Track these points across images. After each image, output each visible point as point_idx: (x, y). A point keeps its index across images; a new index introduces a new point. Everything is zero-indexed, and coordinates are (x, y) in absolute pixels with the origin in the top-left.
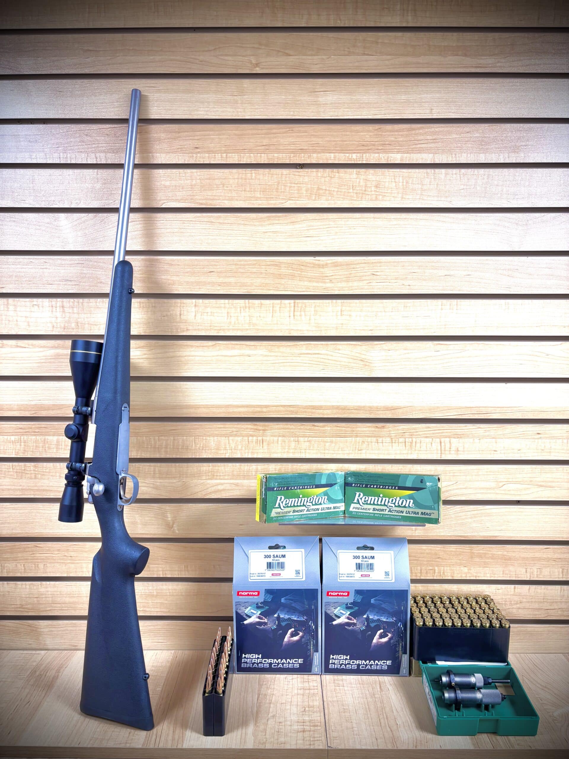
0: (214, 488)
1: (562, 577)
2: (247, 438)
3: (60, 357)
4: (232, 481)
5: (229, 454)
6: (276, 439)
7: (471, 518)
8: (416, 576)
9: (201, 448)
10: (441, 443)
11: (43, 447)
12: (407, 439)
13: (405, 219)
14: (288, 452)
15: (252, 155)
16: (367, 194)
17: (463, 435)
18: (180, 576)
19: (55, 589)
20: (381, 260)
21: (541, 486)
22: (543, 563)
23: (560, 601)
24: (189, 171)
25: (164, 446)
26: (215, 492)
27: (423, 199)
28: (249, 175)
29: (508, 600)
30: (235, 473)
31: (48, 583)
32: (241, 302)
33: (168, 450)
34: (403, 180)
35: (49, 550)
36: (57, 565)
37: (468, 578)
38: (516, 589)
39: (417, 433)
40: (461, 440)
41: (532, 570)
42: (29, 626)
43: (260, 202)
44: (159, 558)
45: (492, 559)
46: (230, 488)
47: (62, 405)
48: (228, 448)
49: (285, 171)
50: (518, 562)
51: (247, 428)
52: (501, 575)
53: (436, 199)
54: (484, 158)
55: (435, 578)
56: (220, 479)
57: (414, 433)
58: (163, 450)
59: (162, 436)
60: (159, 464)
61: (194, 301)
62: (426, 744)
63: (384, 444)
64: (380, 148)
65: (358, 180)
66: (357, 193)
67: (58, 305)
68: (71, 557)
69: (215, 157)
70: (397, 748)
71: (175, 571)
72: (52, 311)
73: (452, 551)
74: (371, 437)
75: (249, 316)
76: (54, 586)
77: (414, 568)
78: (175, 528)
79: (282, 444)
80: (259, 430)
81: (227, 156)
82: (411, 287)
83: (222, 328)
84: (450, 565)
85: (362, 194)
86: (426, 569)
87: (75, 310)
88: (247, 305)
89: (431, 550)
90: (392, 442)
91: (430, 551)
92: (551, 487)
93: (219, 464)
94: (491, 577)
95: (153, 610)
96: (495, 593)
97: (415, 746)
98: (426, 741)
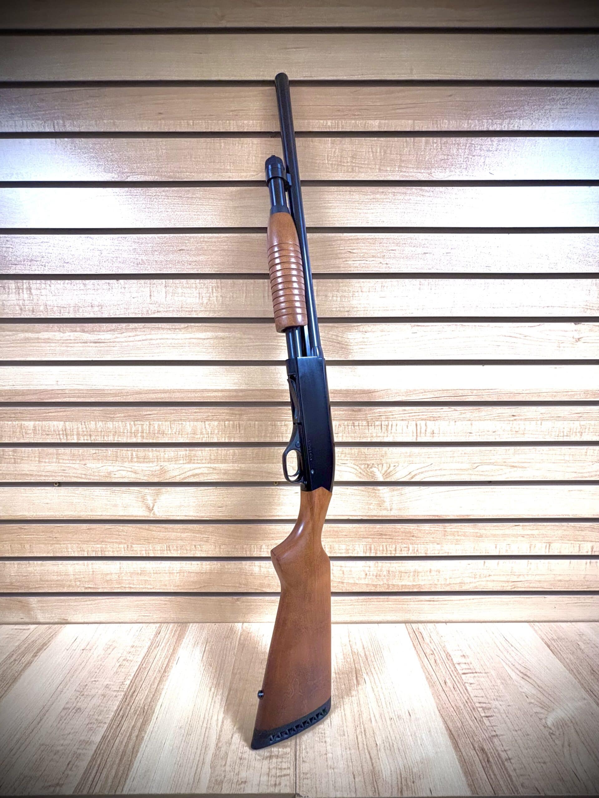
0: (193, 471)
2: (222, 423)
3: (32, 341)
4: (209, 465)
5: (205, 439)
6: (253, 423)
8: (391, 553)
9: (177, 433)
10: (416, 425)
11: (20, 432)
12: (383, 422)
13: (383, 192)
14: (265, 436)
15: (220, 121)
16: (344, 166)
17: (439, 417)
18: (162, 556)
19: (43, 568)
20: (359, 237)
21: (514, 467)
22: (512, 539)
23: (526, 574)
24: (154, 141)
25: (140, 431)
26: (194, 475)
27: (401, 171)
28: (218, 144)
29: (477, 574)
30: (213, 457)
31: (35, 562)
32: (213, 282)
33: (145, 434)
34: (380, 150)
35: (34, 532)
36: (43, 546)
37: (441, 554)
38: (486, 564)
39: (394, 416)
40: (436, 422)
41: (501, 546)
42: (20, 601)
43: (230, 174)
44: (142, 538)
45: (464, 536)
46: (207, 472)
47: (36, 390)
48: (204, 433)
49: (256, 140)
50: (488, 539)
51: (223, 413)
52: (472, 551)
53: (415, 171)
54: (466, 125)
55: (409, 555)
56: (197, 463)
57: (392, 416)
58: (140, 434)
59: (137, 421)
60: (136, 449)
61: (164, 281)
63: (360, 427)
64: (356, 113)
65: (334, 150)
66: (332, 164)
67: (25, 286)
68: (56, 538)
69: (180, 125)
71: (158, 550)
72: (19, 293)
73: (426, 530)
74: (348, 420)
75: (221, 296)
76: (42, 564)
77: (389, 546)
78: (156, 510)
79: (258, 428)
80: (236, 414)
81: (193, 123)
82: (389, 265)
83: (194, 309)
84: (424, 542)
85: (338, 165)
86: (401, 547)
87: (44, 292)
88: (219, 285)
89: (405, 529)
90: (368, 426)
92: (522, 467)
93: (196, 448)
95: (138, 586)
96: (465, 567)
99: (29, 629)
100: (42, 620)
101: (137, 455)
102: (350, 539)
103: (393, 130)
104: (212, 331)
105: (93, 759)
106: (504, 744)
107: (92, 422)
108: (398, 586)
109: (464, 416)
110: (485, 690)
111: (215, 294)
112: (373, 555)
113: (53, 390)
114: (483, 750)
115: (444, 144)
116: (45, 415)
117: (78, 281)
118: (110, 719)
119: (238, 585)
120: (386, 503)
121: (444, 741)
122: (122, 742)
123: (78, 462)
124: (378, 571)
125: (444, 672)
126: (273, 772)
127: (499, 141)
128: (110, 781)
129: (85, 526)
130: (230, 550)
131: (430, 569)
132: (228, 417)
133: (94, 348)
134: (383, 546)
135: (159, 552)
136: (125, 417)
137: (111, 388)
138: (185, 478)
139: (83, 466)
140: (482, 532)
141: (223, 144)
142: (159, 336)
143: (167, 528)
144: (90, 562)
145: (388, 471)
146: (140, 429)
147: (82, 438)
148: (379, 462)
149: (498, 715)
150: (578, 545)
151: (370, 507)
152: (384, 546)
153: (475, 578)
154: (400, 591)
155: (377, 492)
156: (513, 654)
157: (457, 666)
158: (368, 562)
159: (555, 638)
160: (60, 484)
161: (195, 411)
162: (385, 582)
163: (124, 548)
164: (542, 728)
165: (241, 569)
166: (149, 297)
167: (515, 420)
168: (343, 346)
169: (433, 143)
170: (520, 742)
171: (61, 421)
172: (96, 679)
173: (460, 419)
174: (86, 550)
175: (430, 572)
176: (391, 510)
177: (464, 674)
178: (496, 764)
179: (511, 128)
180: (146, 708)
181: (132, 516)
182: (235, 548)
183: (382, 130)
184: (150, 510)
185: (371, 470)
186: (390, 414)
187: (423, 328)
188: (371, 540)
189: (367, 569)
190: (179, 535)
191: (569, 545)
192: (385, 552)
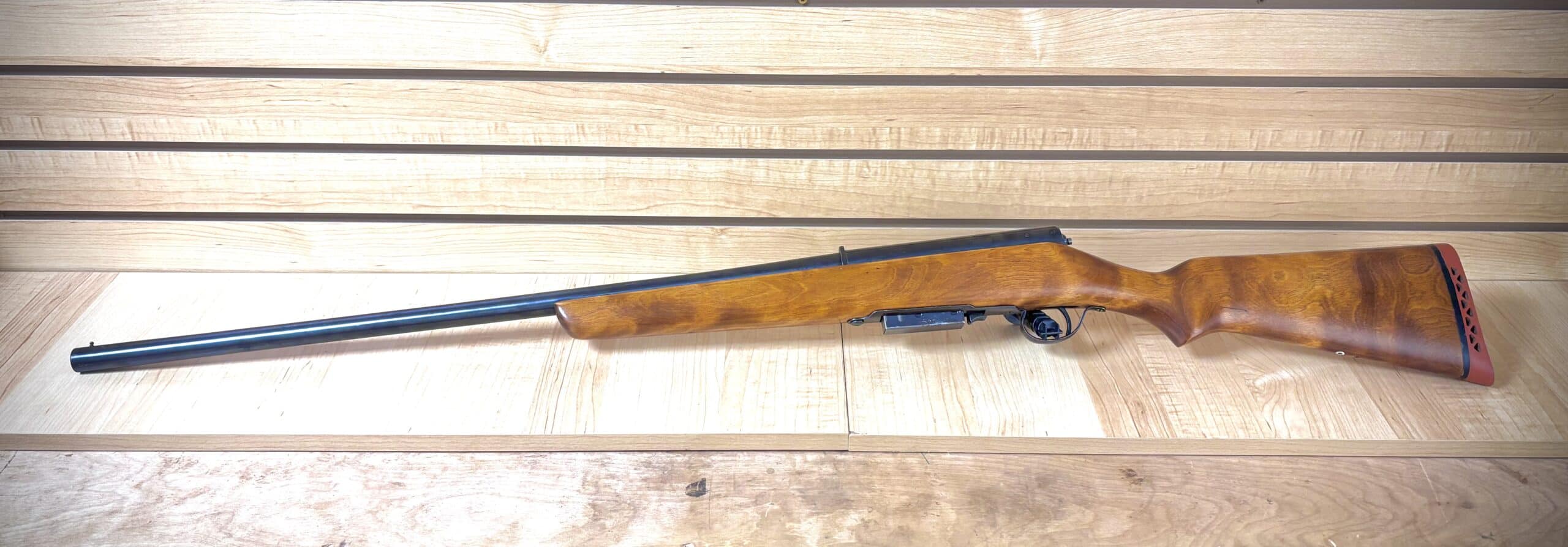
1: (1320, 146)
7: (1159, 33)
8: (1033, 145)
18: (569, 145)
22: (1288, 119)
23: (1305, 188)
29: (1206, 188)
35: (300, 94)
36: (320, 122)
37: (1135, 149)
38: (1226, 168)
41: (1262, 133)
42: (286, 231)
44: (525, 110)
50: (1238, 118)
52: (1202, 143)
55: (1071, 149)
62: (1021, 428)
68: (345, 106)
70: (970, 434)
71: (560, 134)
73: (1110, 98)
77: (1031, 131)
78: (552, 51)
84: (1105, 124)
86: (1055, 132)
89: (1068, 95)
91: (1066, 99)
94: (1180, 146)
95: (522, 205)
96: (1183, 175)
97: (1001, 431)
98: (1021, 423)
102: (953, 115)
108: (1040, 207)
112: (994, 148)
114: (1139, 404)
119: (722, 204)
120: (1033, 43)
124: (1005, 178)
130: (706, 135)
131: (1112, 177)
134: (1018, 130)
135: (562, 138)
140: (1225, 104)
143: (576, 90)
144: (420, 156)
150: (1422, 133)
151: (1002, 50)
152: (1022, 130)
153: (1200, 195)
155: (1017, 19)
158: (984, 162)
162: (1017, 201)
163: (489, 127)
164: (1244, 387)
165: (727, 172)
174: (410, 132)
175: (1111, 182)
176: (1041, 57)
182: (717, 132)
184: (541, 50)
188: (993, 118)
189: (981, 174)
190: (602, 103)
191: (1405, 133)
192: (1023, 142)
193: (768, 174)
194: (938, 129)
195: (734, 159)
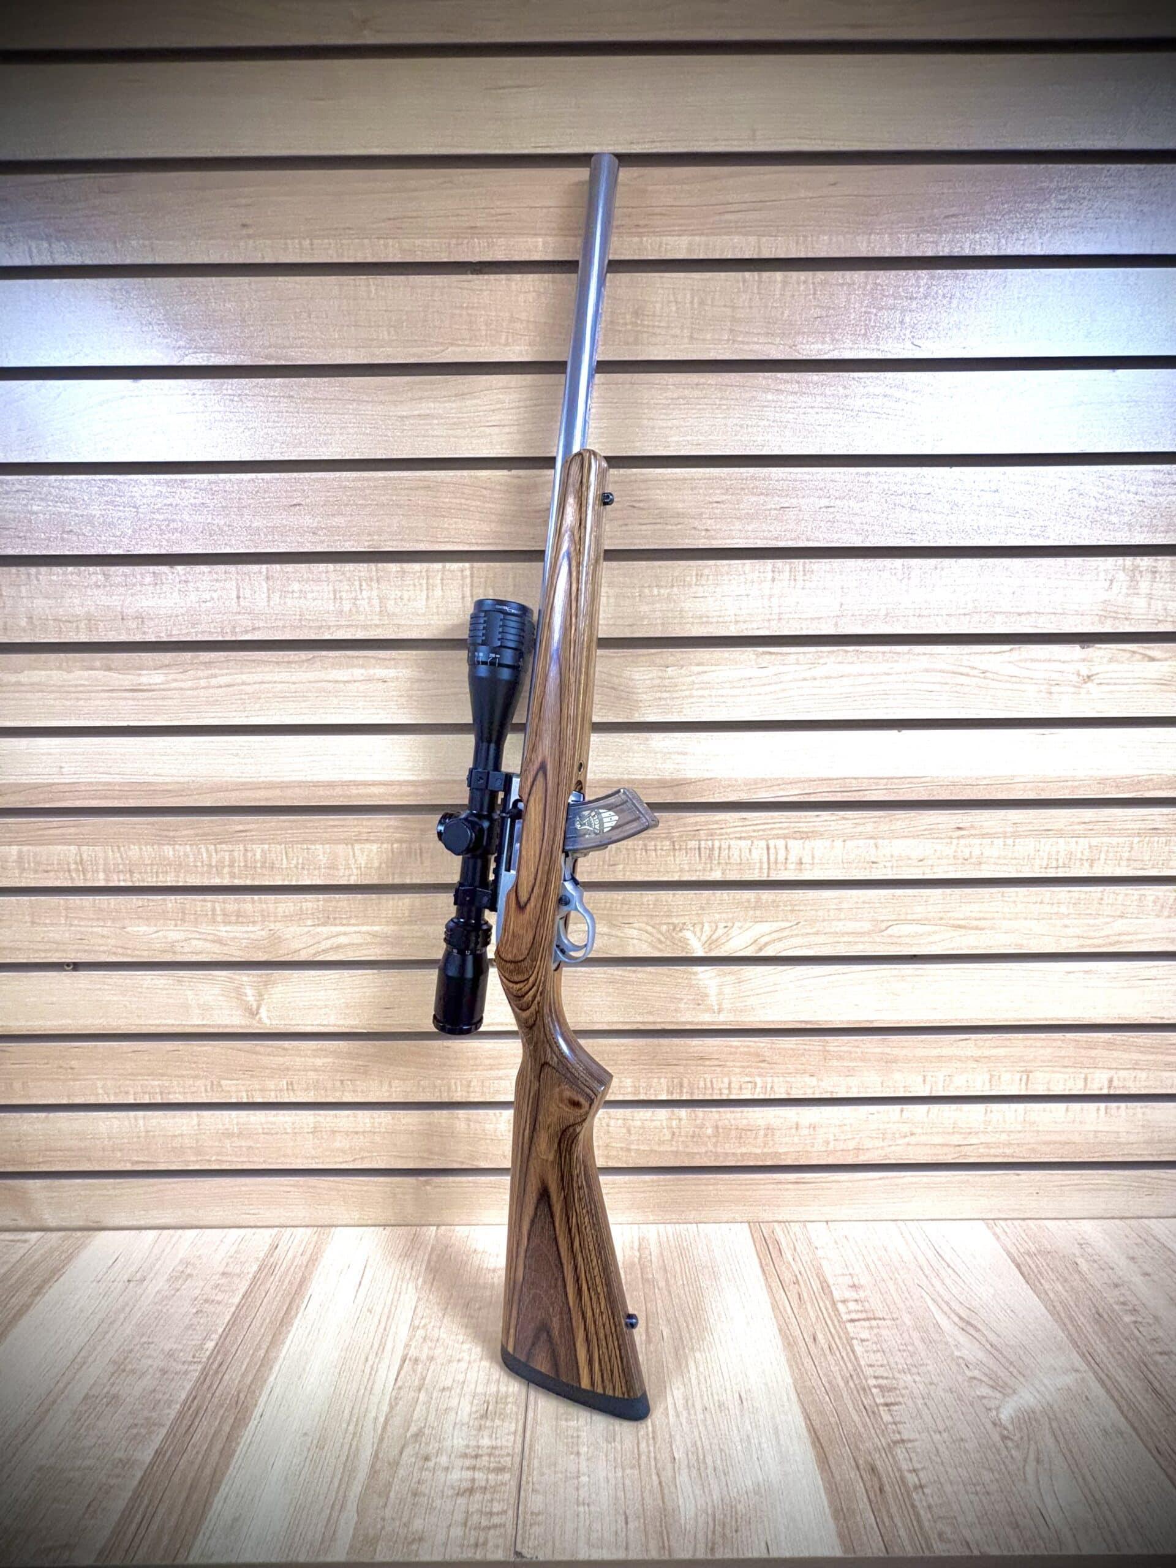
99: (25, 1241)
100: (52, 1223)
101: (221, 910)
102: (642, 1067)
103: (718, 257)
104: (362, 666)
105: (137, 1496)
106: (915, 1459)
107: (132, 847)
109: (860, 829)
110: (888, 1355)
111: (365, 594)
112: (684, 1098)
113: (54, 784)
114: (873, 1469)
115: (821, 283)
116: (40, 832)
117: (92, 569)
118: (172, 1417)
119: (425, 1155)
120: (709, 999)
121: (802, 1453)
122: (193, 1463)
123: (109, 924)
124: (696, 1126)
125: (814, 1320)
126: (475, 1518)
127: (932, 278)
128: (165, 1540)
129: (125, 1045)
130: (409, 1089)
131: (797, 1124)
132: (398, 835)
133: (131, 702)
134: (705, 1080)
135: (273, 1094)
136: (197, 835)
137: (168, 780)
138: (318, 953)
139: (118, 931)
140: (896, 1051)
141: (373, 289)
142: (257, 677)
143: (285, 1049)
144: (140, 1114)
145: (714, 937)
146: (227, 857)
147: (115, 877)
148: (695, 919)
149: (910, 1403)
150: (1083, 1076)
151: (682, 1006)
152: (708, 1079)
153: (884, 1139)
154: (739, 1164)
155: (691, 976)
156: (948, 1282)
157: (840, 1306)
158: (676, 1110)
159: (1033, 1249)
160: (76, 966)
161: (332, 823)
162: (711, 1147)
163: (206, 1086)
164: (989, 1426)
165: (430, 1124)
166: (235, 600)
167: (962, 837)
168: (623, 694)
169: (798, 283)
170: (945, 1453)
171: (70, 844)
172: (150, 1340)
173: (852, 837)
174: (132, 1091)
175: (797, 1128)
176: (720, 1011)
177: (852, 1321)
178: (895, 1498)
179: (956, 252)
180: (242, 1396)
181: (219, 1026)
182: (419, 1085)
183: (695, 257)
184: (254, 1013)
185: (680, 934)
186: (715, 826)
187: (780, 657)
188: (681, 1069)
189: (674, 1123)
190: (310, 1061)
191: (1067, 1076)
192: (710, 1091)
193: (469, 1125)
194: (629, 1080)
195: (435, 1112)
